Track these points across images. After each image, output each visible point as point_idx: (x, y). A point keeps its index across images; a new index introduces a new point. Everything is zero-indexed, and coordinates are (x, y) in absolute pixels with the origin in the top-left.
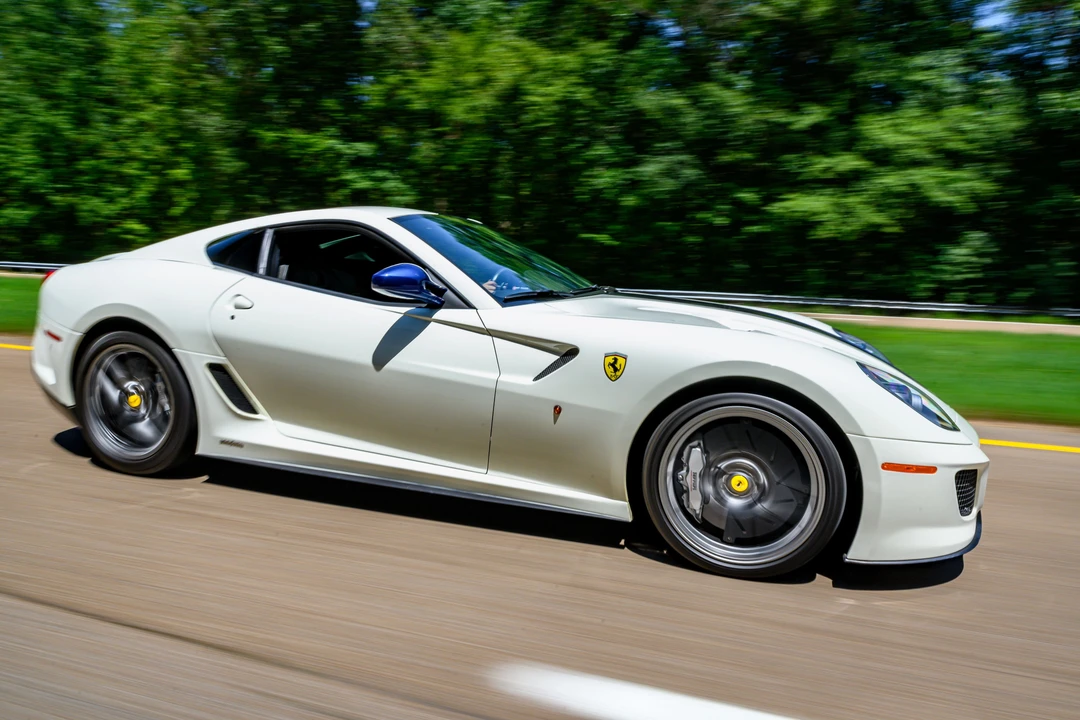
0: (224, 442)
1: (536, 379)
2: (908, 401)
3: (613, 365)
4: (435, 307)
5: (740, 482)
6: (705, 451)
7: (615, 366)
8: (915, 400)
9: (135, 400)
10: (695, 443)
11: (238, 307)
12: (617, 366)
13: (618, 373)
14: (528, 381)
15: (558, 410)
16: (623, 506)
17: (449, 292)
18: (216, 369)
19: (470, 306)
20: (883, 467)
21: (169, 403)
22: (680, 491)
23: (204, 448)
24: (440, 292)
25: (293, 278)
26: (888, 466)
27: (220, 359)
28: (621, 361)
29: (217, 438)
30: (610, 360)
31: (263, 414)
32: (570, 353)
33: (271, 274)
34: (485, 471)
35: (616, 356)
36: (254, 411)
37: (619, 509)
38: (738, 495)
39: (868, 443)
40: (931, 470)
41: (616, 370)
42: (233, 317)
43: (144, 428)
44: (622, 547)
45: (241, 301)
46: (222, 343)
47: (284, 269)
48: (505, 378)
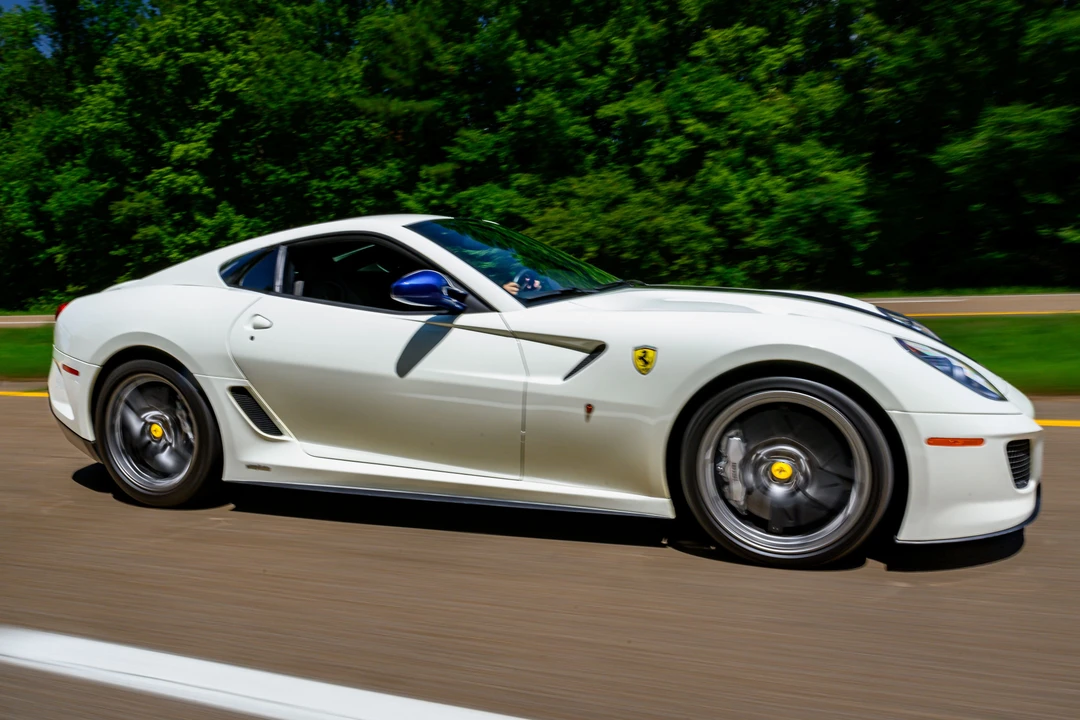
0: (251, 466)
1: (566, 378)
2: (950, 374)
3: (642, 358)
4: (456, 313)
5: (783, 468)
6: (745, 440)
7: (644, 359)
8: (957, 372)
9: (157, 430)
10: (733, 433)
11: (256, 327)
12: (647, 359)
13: (648, 366)
14: (558, 381)
15: (589, 409)
16: (664, 503)
17: (470, 298)
18: (239, 392)
19: (491, 309)
20: (929, 443)
21: (192, 431)
22: (721, 483)
23: (230, 474)
24: (461, 298)
25: (310, 294)
26: (933, 441)
27: (242, 382)
28: (650, 353)
29: (242, 462)
30: (640, 353)
31: (288, 435)
32: (597, 349)
33: (288, 291)
34: (518, 477)
35: (645, 349)
36: (280, 433)
37: (661, 507)
38: (781, 482)
39: (910, 420)
40: (978, 442)
41: (646, 363)
42: (252, 338)
43: (166, 458)
44: (664, 546)
45: (259, 321)
46: (243, 365)
47: (299, 285)
48: (534, 380)
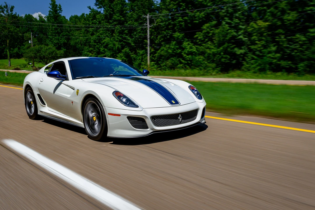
3: (77, 92)
4: (64, 80)
5: (94, 118)
9: (32, 103)
11: (41, 81)
13: (78, 94)
14: (70, 96)
15: (72, 102)
18: (39, 95)
19: (68, 80)
20: (108, 114)
24: (66, 77)
27: (39, 93)
29: (40, 111)
31: (46, 106)
35: (78, 90)
36: (45, 105)
40: (119, 115)
42: (40, 84)
46: (39, 90)
